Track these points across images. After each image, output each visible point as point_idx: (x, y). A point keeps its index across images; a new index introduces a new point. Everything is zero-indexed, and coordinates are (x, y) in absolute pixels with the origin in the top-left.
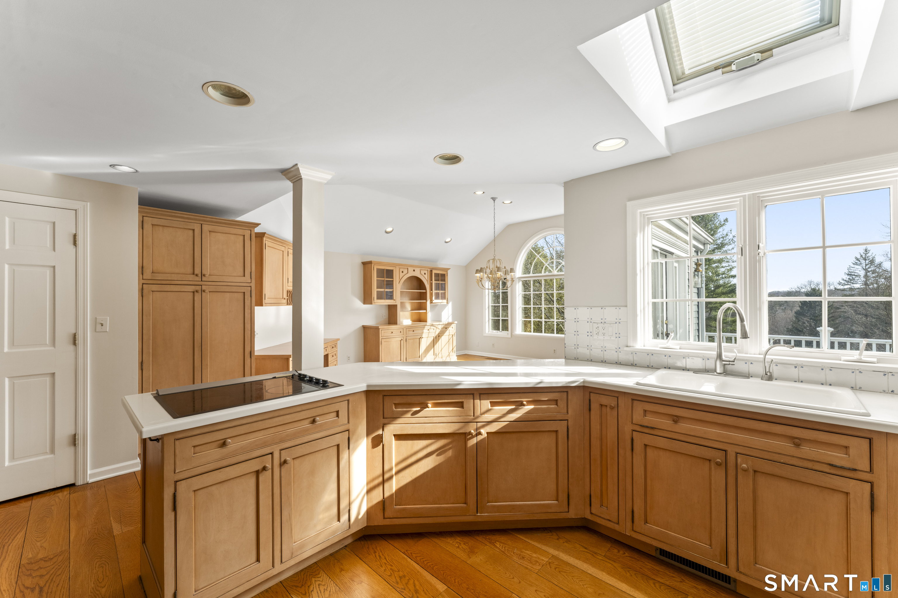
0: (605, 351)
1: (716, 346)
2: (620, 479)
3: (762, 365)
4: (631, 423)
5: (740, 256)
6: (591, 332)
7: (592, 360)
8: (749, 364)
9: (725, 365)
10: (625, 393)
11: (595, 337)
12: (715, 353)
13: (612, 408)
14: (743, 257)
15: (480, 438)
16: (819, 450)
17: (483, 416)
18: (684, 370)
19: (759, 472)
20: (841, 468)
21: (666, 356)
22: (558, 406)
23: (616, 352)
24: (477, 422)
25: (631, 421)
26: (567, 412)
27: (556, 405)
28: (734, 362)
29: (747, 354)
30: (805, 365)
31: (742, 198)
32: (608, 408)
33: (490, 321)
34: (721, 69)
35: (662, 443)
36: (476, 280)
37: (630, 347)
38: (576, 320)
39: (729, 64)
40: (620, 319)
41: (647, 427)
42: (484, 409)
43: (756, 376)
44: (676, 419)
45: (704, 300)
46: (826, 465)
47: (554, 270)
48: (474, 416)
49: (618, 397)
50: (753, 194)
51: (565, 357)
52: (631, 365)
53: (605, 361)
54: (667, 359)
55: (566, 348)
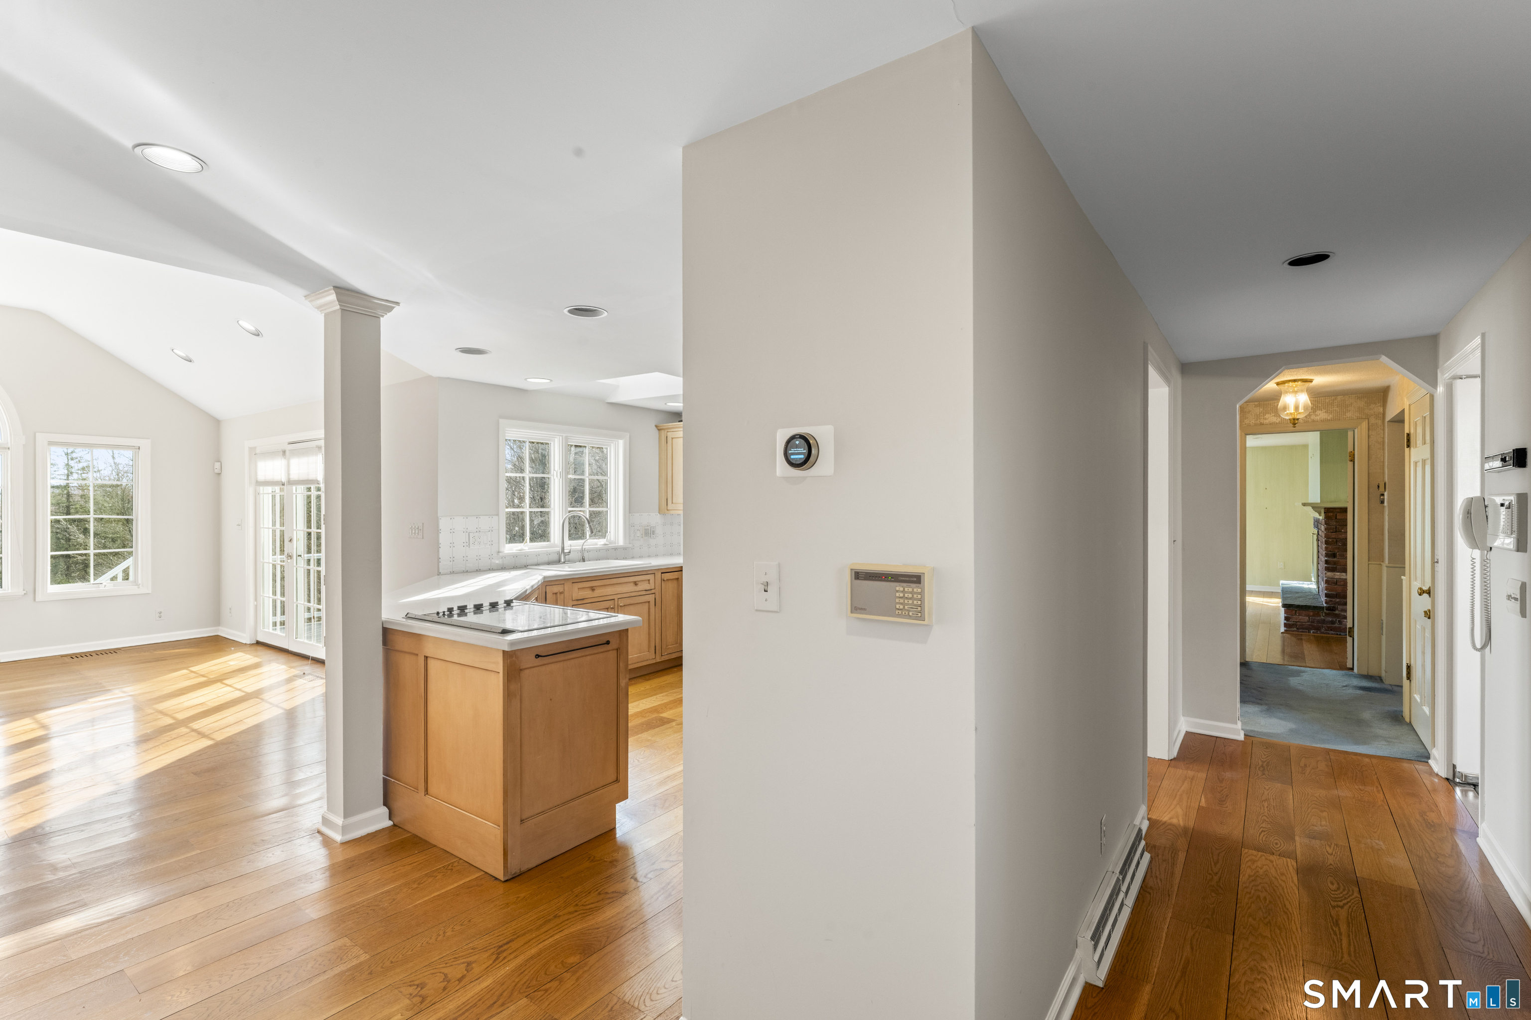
6: (466, 542)
9: (565, 556)
11: (471, 547)
13: (561, 593)
28: (570, 553)
32: (558, 594)
38: (451, 531)
49: (564, 584)
53: (480, 570)
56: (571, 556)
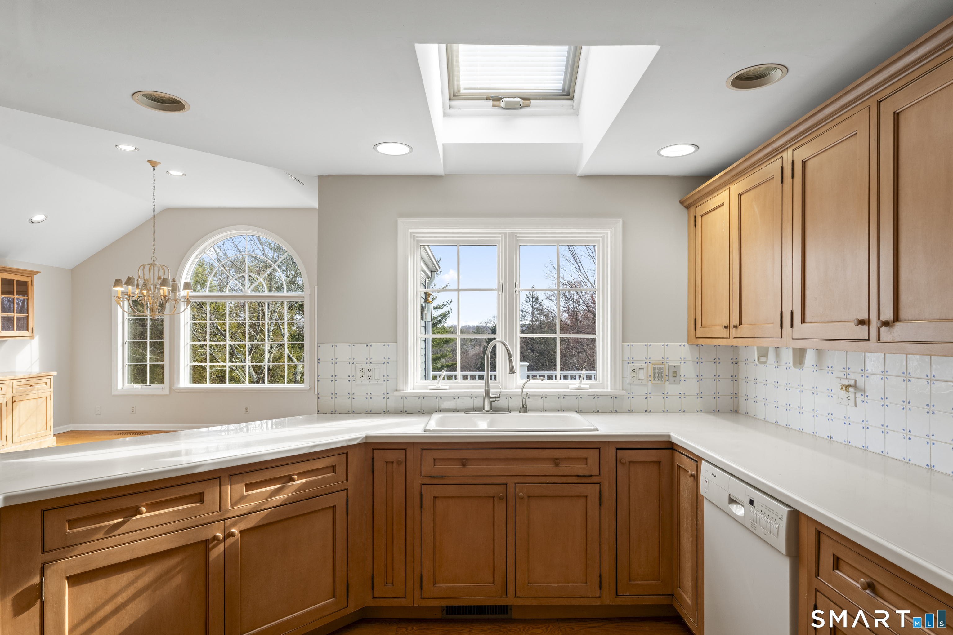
0: (371, 398)
1: (484, 384)
2: (407, 545)
3: (519, 398)
4: (420, 476)
5: (500, 292)
6: (353, 376)
7: (354, 411)
8: (509, 399)
9: (492, 401)
10: (414, 443)
11: (359, 381)
12: (484, 391)
13: (399, 463)
14: (504, 293)
15: (231, 540)
16: (570, 466)
17: (235, 507)
18: (454, 411)
19: (531, 497)
20: (584, 476)
21: (438, 398)
22: (335, 474)
23: (384, 398)
24: (225, 520)
25: (420, 474)
26: (347, 480)
27: (334, 472)
28: (499, 398)
29: (506, 389)
30: (548, 396)
31: (503, 235)
32: (395, 464)
33: (126, 368)
34: (491, 101)
35: (451, 490)
36: (116, 298)
37: (400, 391)
38: (333, 361)
39: (499, 99)
40: (389, 359)
41: (437, 477)
42: (236, 497)
43: (515, 410)
44: (464, 462)
45: (430, 336)
46: (574, 477)
47: (246, 289)
48: (221, 512)
49: (406, 450)
50: (512, 233)
51: (318, 411)
52: (401, 412)
53: (371, 411)
54: (439, 401)
55: (319, 399)
56: (502, 403)
